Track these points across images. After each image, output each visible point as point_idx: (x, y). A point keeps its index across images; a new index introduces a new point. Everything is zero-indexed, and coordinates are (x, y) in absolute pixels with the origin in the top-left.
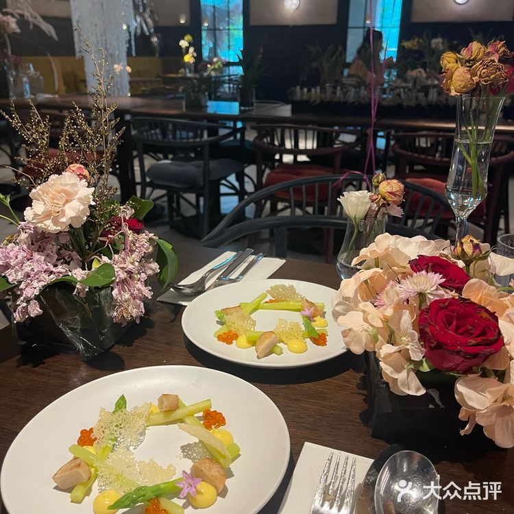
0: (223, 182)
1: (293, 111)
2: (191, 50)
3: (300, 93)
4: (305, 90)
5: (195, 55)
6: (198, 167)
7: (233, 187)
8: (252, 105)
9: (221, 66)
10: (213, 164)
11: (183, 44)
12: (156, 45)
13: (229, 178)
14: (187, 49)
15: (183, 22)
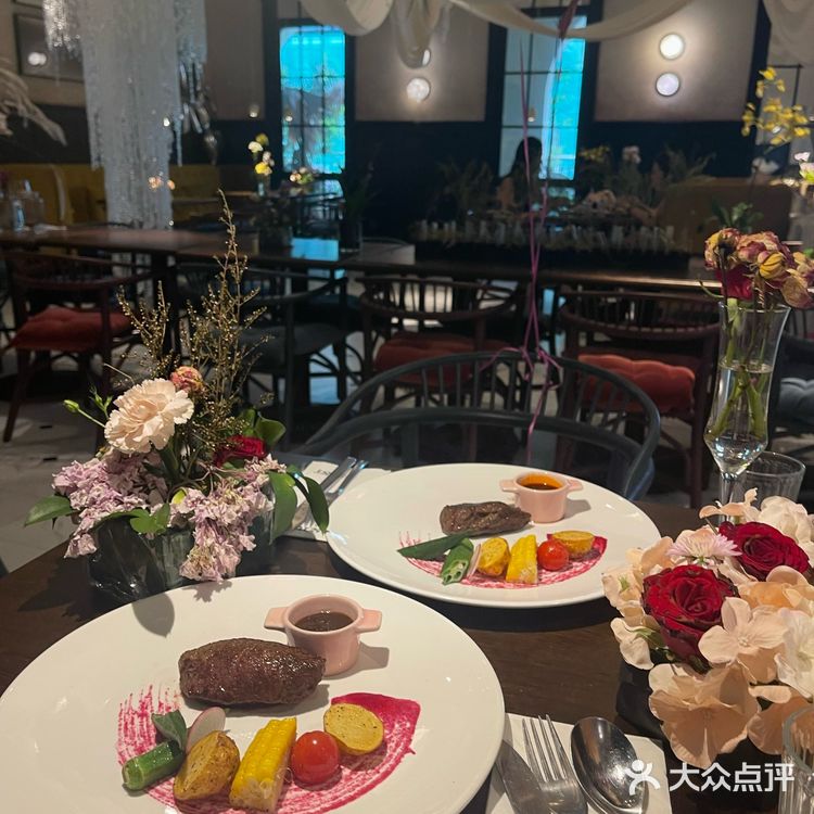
0: (315, 357)
1: (418, 255)
2: (267, 156)
3: (428, 230)
4: (435, 225)
5: (272, 163)
7: (330, 365)
8: (357, 246)
9: (312, 180)
11: (255, 147)
12: (212, 147)
13: (324, 352)
14: (260, 155)
15: (253, 115)
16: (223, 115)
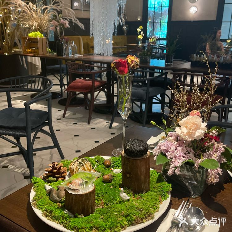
0: (155, 97)
1: (191, 66)
2: (142, 32)
3: (195, 57)
4: (198, 56)
5: (143, 35)
6: (144, 90)
7: (159, 100)
8: (172, 62)
9: (156, 40)
10: (151, 89)
11: (138, 30)
12: (125, 30)
13: (157, 96)
14: (140, 32)
15: (139, 20)
16: (129, 20)
